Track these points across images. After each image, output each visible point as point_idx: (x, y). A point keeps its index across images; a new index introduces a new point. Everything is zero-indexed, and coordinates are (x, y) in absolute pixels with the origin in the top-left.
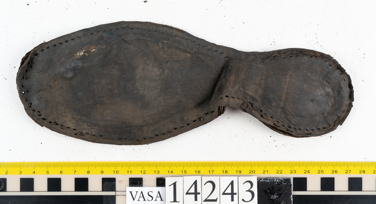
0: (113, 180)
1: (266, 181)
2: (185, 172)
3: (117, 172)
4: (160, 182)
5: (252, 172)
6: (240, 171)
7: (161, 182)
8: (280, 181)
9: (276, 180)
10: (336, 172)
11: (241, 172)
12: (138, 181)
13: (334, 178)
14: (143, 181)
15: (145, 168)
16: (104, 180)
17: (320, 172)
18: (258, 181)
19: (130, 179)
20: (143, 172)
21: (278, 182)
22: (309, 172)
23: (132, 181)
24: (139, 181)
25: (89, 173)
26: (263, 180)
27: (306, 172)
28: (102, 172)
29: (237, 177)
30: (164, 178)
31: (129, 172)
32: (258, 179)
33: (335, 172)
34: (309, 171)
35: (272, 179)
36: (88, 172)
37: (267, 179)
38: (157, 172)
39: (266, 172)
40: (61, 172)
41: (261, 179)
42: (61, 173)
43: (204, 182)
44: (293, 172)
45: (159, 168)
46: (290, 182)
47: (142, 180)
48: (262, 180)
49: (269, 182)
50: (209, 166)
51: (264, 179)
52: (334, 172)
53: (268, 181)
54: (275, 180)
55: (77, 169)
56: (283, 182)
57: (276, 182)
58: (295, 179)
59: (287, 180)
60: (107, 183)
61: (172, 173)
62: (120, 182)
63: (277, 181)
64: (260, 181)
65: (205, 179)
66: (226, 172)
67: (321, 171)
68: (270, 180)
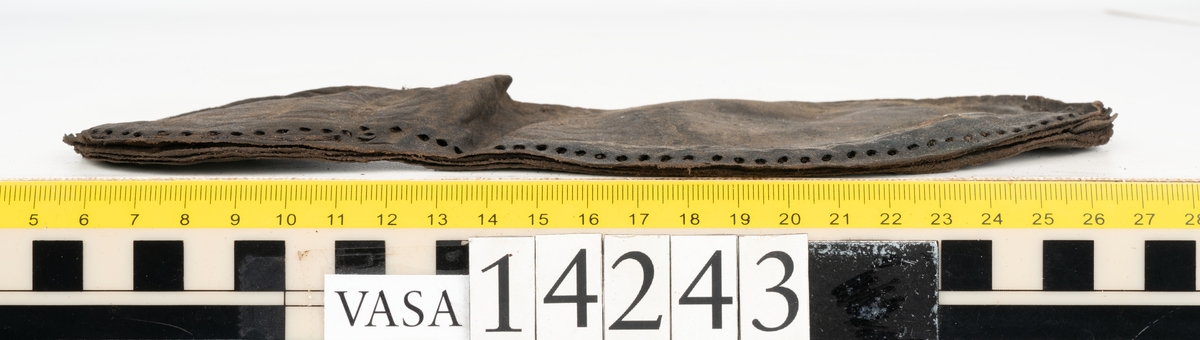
0: (276, 249)
1: (842, 253)
2: (544, 221)
3: (292, 220)
4: (451, 256)
5: (789, 221)
6: (745, 217)
7: (452, 258)
8: (894, 253)
9: (880, 248)
10: (1100, 221)
11: (748, 220)
12: (367, 251)
13: (1092, 242)
14: (387, 252)
15: (395, 206)
16: (243, 249)
17: (1042, 220)
18: (810, 254)
19: (339, 244)
20: (386, 220)
21: (885, 259)
22: (1000, 221)
23: (347, 251)
24: (373, 251)
25: (185, 222)
26: (829, 248)
27: (991, 221)
28: (236, 220)
29: (735, 238)
30: (463, 243)
31: (337, 220)
32: (810, 246)
33: (1097, 219)
34: (999, 215)
35: (863, 245)
36: (185, 219)
37: (843, 247)
38: (437, 219)
39: (842, 220)
40: (83, 220)
41: (824, 247)
42: (84, 222)
43: (610, 259)
44: (943, 219)
45: (445, 206)
46: (929, 257)
47: (383, 250)
48: (824, 251)
49: (852, 258)
50: (630, 197)
51: (833, 247)
52: (1093, 220)
53: (850, 253)
54: (875, 252)
55: (142, 207)
56: (905, 258)
57: (878, 256)
58: (947, 245)
59: (921, 251)
60: (253, 259)
61: (495, 222)
62: (301, 255)
63: (883, 252)
64: (817, 254)
65: (617, 247)
66: (695, 221)
67: (1043, 217)
68: (854, 249)
